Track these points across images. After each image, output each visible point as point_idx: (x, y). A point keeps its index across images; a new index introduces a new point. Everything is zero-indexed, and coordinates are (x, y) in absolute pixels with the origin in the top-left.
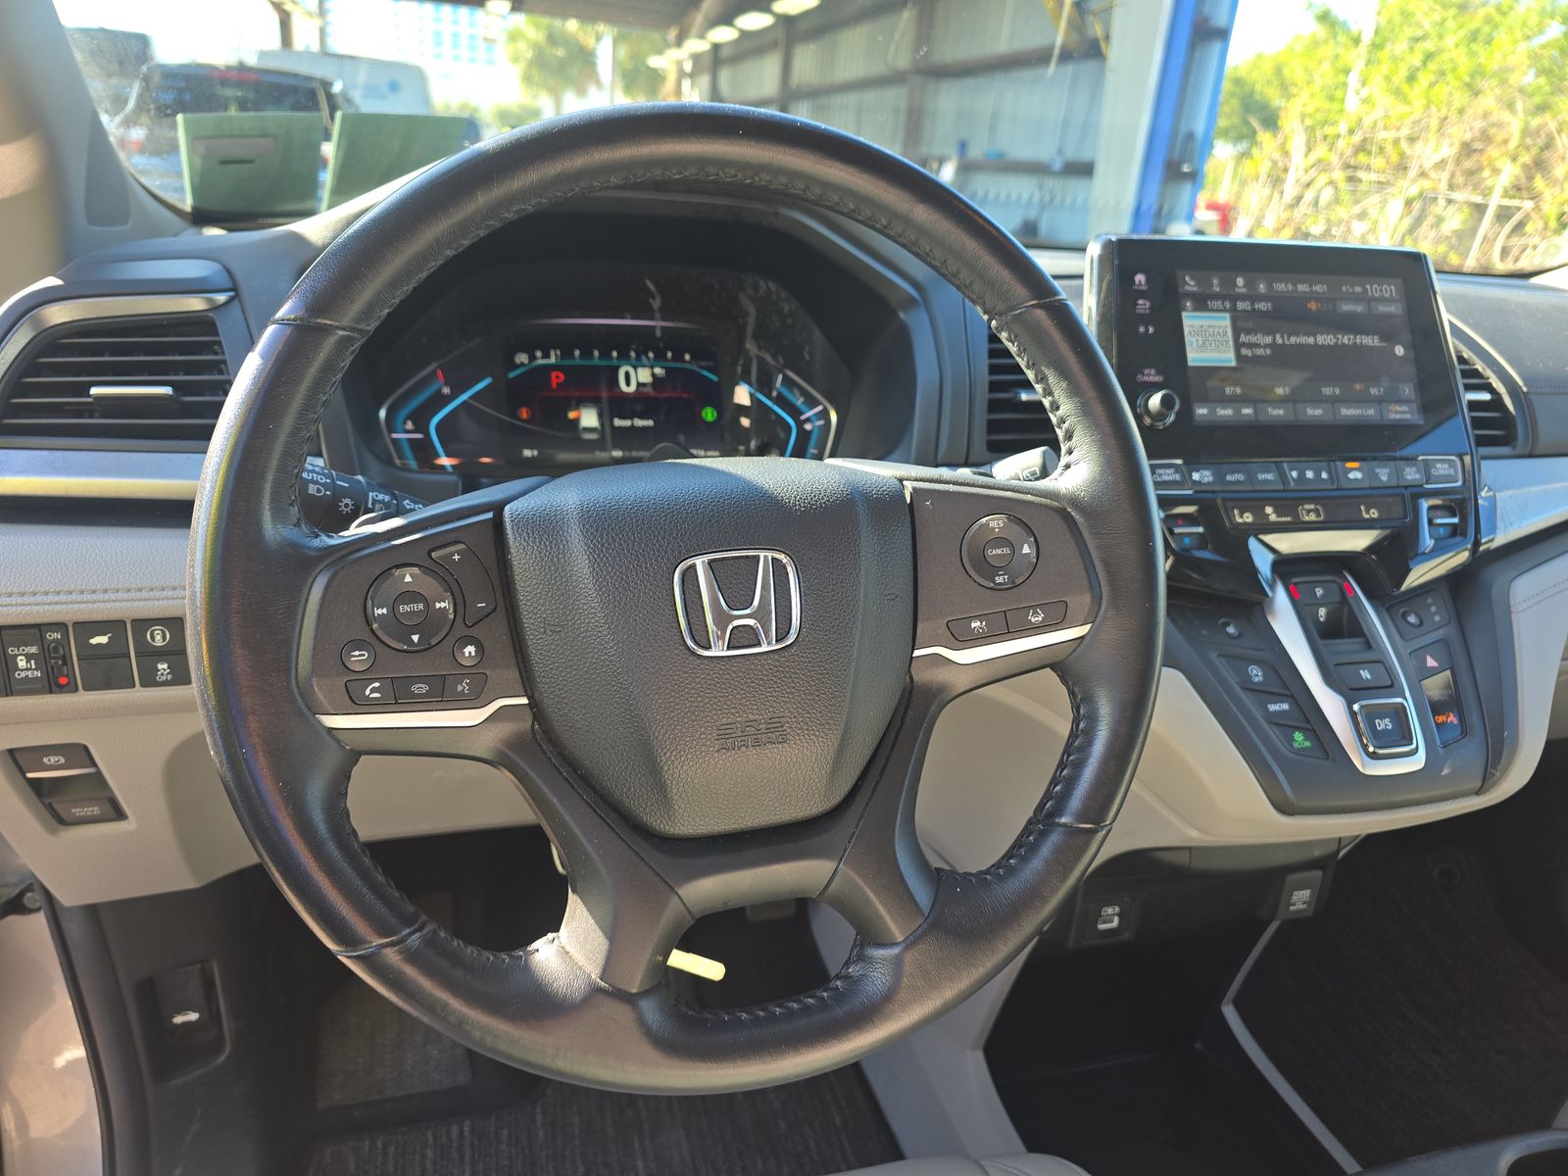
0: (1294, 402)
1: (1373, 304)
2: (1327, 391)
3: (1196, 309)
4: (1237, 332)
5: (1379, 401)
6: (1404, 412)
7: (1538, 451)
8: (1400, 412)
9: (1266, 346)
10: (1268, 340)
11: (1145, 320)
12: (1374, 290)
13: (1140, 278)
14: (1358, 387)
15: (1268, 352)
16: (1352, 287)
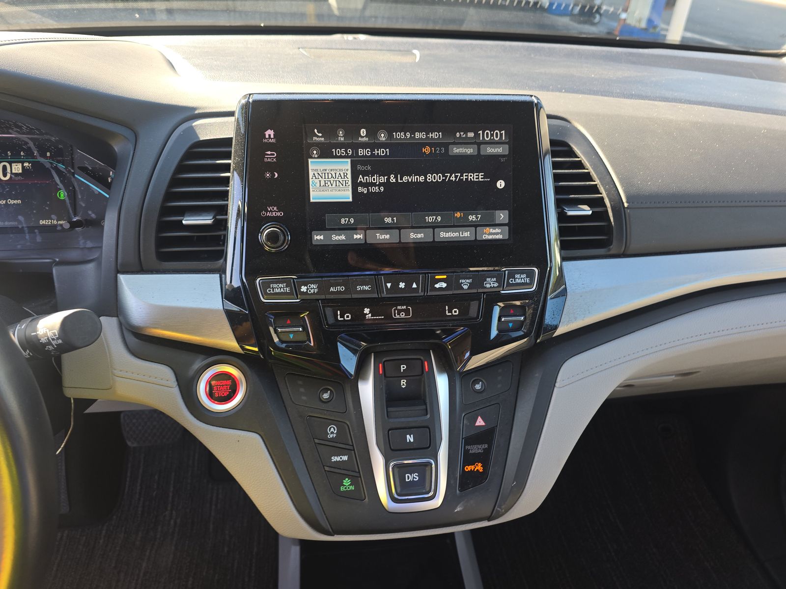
0: (400, 229)
1: (482, 146)
2: (430, 219)
3: (321, 156)
4: (355, 174)
5: (475, 225)
6: (497, 234)
7: (629, 252)
8: (494, 234)
9: (380, 185)
10: (383, 179)
11: (271, 167)
12: (486, 135)
13: (270, 133)
14: (458, 215)
15: (382, 189)
16: (466, 133)
